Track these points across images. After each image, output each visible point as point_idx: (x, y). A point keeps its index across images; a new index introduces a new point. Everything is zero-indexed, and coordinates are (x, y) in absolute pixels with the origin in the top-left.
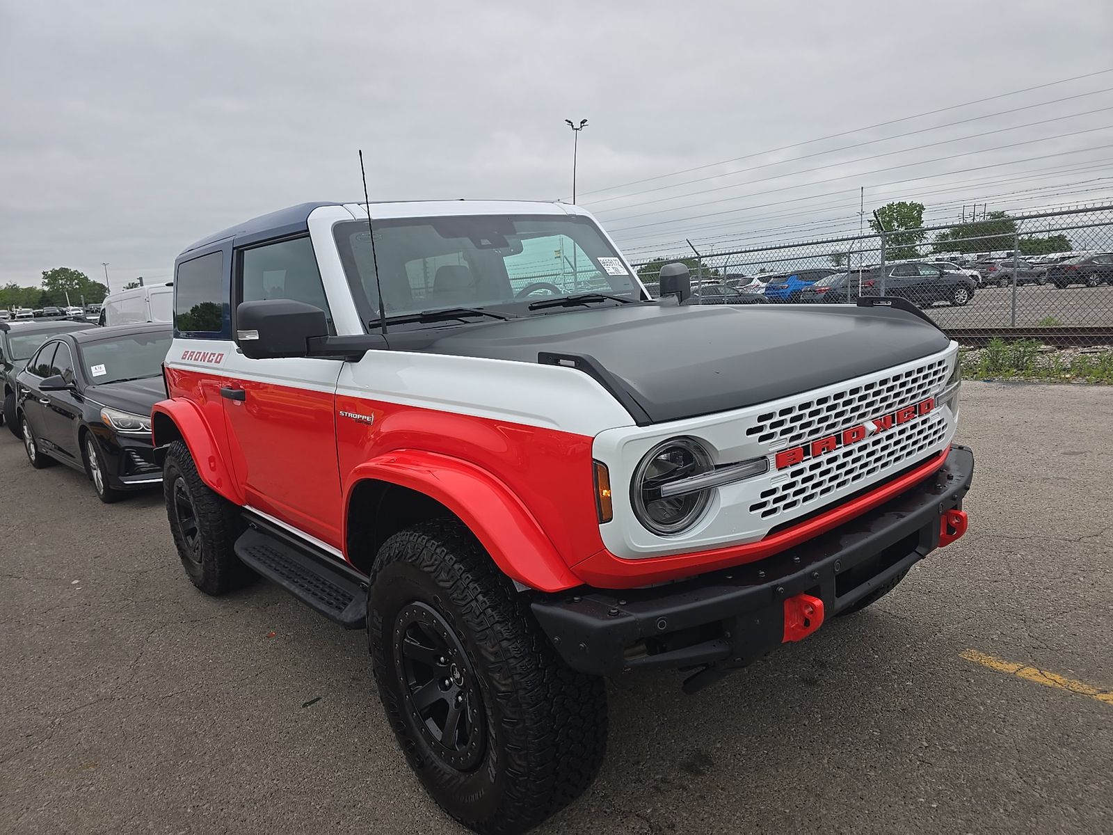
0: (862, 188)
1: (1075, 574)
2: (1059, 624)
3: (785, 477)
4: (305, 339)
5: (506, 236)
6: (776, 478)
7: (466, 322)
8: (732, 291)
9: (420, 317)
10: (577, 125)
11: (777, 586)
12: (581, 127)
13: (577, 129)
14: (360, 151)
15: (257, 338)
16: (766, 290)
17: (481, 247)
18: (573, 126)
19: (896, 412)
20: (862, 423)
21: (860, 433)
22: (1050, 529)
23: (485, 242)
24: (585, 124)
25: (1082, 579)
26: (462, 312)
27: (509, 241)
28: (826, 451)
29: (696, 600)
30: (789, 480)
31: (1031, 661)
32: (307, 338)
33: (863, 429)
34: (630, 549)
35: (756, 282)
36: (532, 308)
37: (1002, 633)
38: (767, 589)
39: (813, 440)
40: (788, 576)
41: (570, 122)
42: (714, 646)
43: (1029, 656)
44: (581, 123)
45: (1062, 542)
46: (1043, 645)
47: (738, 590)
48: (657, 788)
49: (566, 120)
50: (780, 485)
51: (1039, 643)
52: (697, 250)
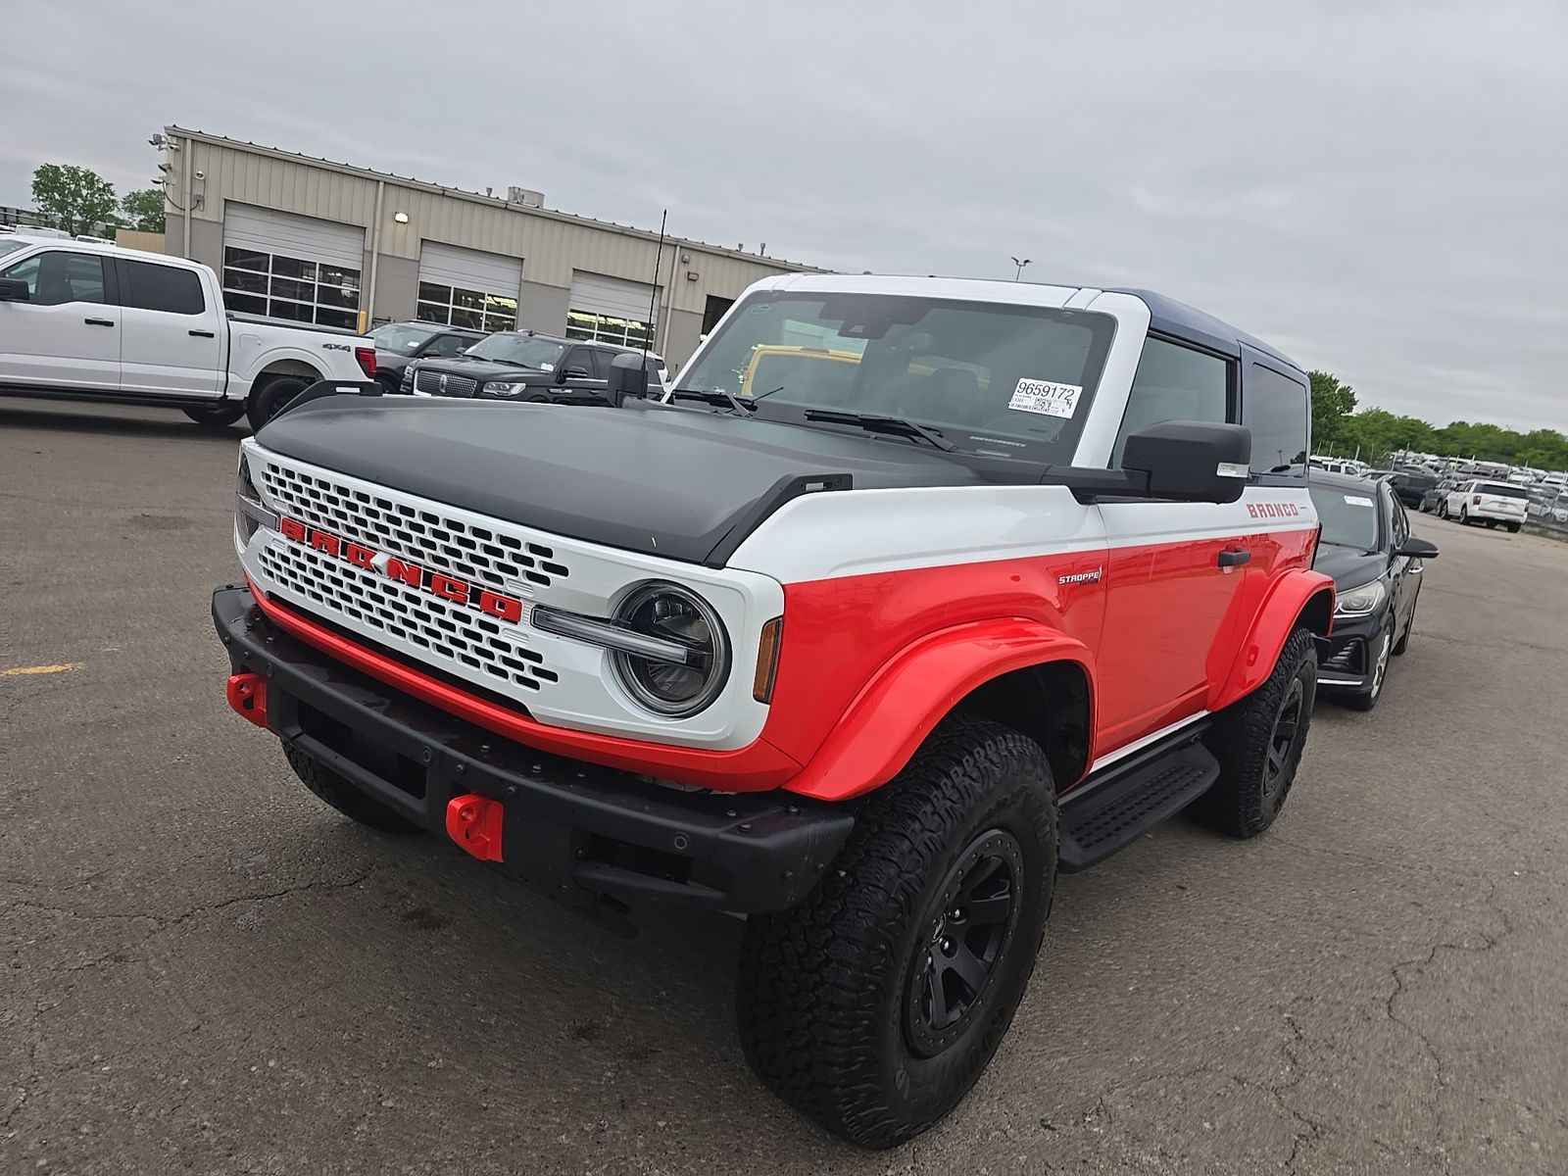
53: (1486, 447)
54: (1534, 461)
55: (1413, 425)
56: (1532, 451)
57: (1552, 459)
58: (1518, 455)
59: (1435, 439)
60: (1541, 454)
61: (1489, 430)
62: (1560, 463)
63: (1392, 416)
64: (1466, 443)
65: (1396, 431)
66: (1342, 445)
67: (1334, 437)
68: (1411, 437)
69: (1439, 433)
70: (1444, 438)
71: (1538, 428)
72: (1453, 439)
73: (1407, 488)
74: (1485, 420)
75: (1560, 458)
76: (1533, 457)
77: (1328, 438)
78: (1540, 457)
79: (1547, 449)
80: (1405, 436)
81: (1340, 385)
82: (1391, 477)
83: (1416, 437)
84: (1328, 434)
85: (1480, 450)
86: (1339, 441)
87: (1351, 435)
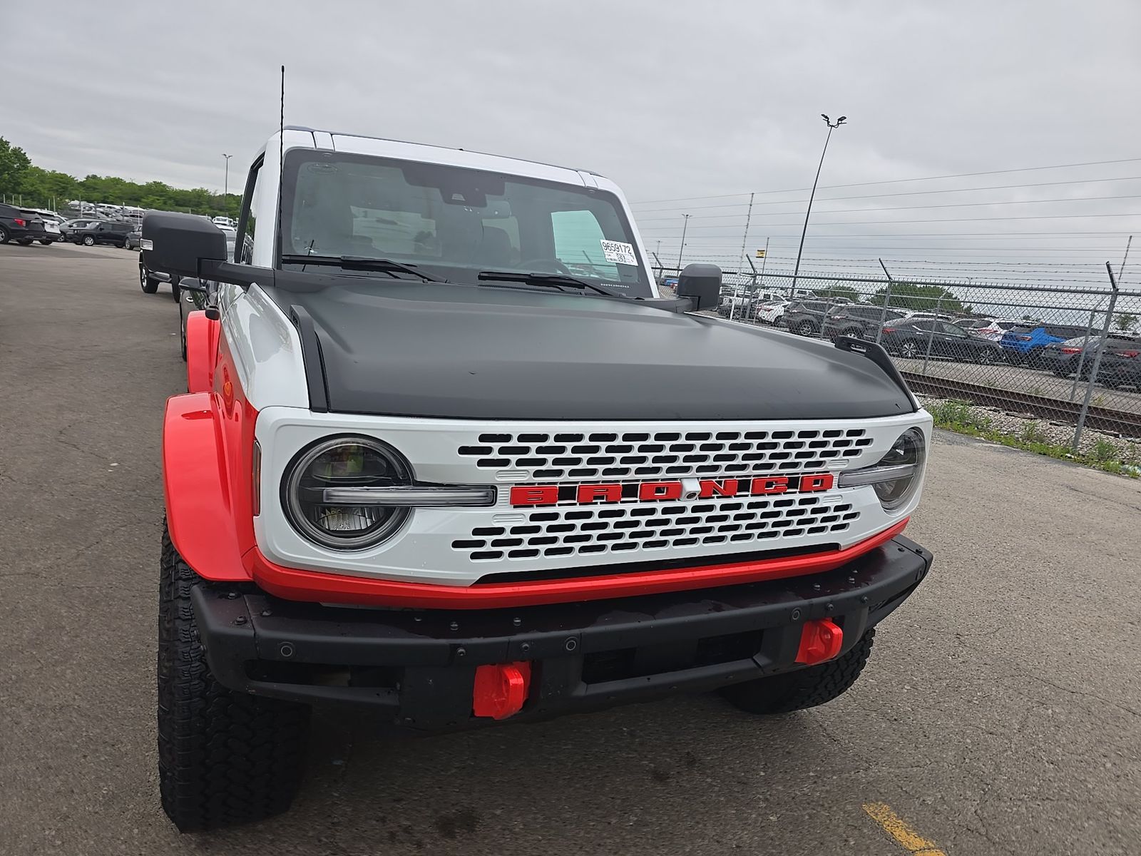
0: (1131, 237)
1: (1105, 756)
2: (1028, 811)
3: (523, 517)
4: (197, 260)
5: (486, 195)
6: (506, 515)
7: (396, 277)
8: (961, 332)
9: (339, 261)
10: (833, 121)
11: (459, 646)
12: (838, 124)
13: (832, 126)
14: (283, 67)
15: (151, 249)
16: (1003, 338)
17: (449, 201)
18: (828, 122)
19: (752, 478)
20: (680, 479)
21: (674, 491)
22: (1120, 691)
23: (456, 197)
24: (843, 122)
25: (1109, 765)
26: (390, 266)
27: (488, 201)
28: (604, 501)
29: (342, 635)
30: (527, 523)
31: (949, 844)
32: (200, 260)
33: (680, 487)
34: (271, 552)
35: (994, 326)
36: (481, 278)
37: (942, 798)
38: (443, 646)
39: (582, 482)
40: (482, 638)
41: (826, 117)
42: (378, 694)
43: (952, 838)
44: (839, 120)
45: (1122, 711)
46: (983, 831)
47: (409, 638)
48: (392, 836)
49: (823, 115)
50: (508, 526)
51: (980, 824)
52: (889, 273)
53: (120, 195)
54: (155, 205)
55: (62, 178)
56: (151, 198)
57: (165, 203)
58: (143, 200)
59: (82, 190)
60: (158, 200)
61: (117, 182)
62: (171, 205)
63: (43, 171)
64: (105, 192)
65: (50, 183)
66: (29, 197)
67: (20, 190)
68: (63, 188)
69: (81, 184)
70: (88, 188)
71: (151, 181)
72: (95, 189)
73: (112, 231)
74: (114, 174)
75: (170, 202)
76: (153, 201)
77: (15, 191)
78: (158, 201)
79: (161, 196)
80: (58, 187)
81: (12, 146)
82: (98, 224)
83: (67, 187)
84: (13, 188)
85: (116, 197)
86: (24, 193)
87: (33, 189)
